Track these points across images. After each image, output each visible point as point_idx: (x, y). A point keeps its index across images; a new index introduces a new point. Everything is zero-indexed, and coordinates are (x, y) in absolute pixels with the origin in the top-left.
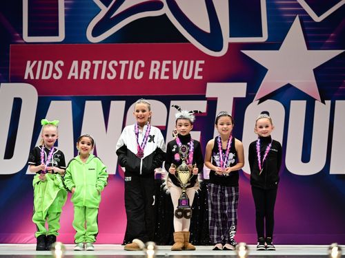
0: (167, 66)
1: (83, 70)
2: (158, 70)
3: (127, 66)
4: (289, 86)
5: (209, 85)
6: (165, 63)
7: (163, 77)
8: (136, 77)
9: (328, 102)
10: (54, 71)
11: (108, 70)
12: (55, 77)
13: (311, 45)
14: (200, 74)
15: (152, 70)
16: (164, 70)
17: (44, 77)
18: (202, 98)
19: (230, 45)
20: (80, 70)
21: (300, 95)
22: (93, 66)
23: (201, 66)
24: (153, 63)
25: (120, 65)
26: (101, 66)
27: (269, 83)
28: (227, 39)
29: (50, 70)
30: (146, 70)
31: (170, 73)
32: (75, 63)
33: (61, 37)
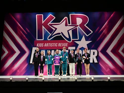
0: (61, 44)
1: (47, 45)
2: (60, 45)
3: (55, 44)
4: (82, 47)
5: (69, 47)
6: (61, 43)
7: (61, 46)
8: (56, 46)
9: (89, 50)
10: (42, 45)
11: (51, 45)
12: (42, 46)
13: (86, 40)
14: (67, 45)
15: (59, 45)
16: (61, 45)
17: (40, 46)
18: (68, 49)
19: (72, 40)
20: (46, 45)
21: (84, 49)
22: (49, 44)
23: (67, 44)
24: (59, 43)
25: (53, 44)
26: (50, 44)
27: (79, 47)
28: (72, 39)
29: (41, 45)
30: (58, 45)
31: (62, 45)
32: (46, 44)
33: (43, 39)
